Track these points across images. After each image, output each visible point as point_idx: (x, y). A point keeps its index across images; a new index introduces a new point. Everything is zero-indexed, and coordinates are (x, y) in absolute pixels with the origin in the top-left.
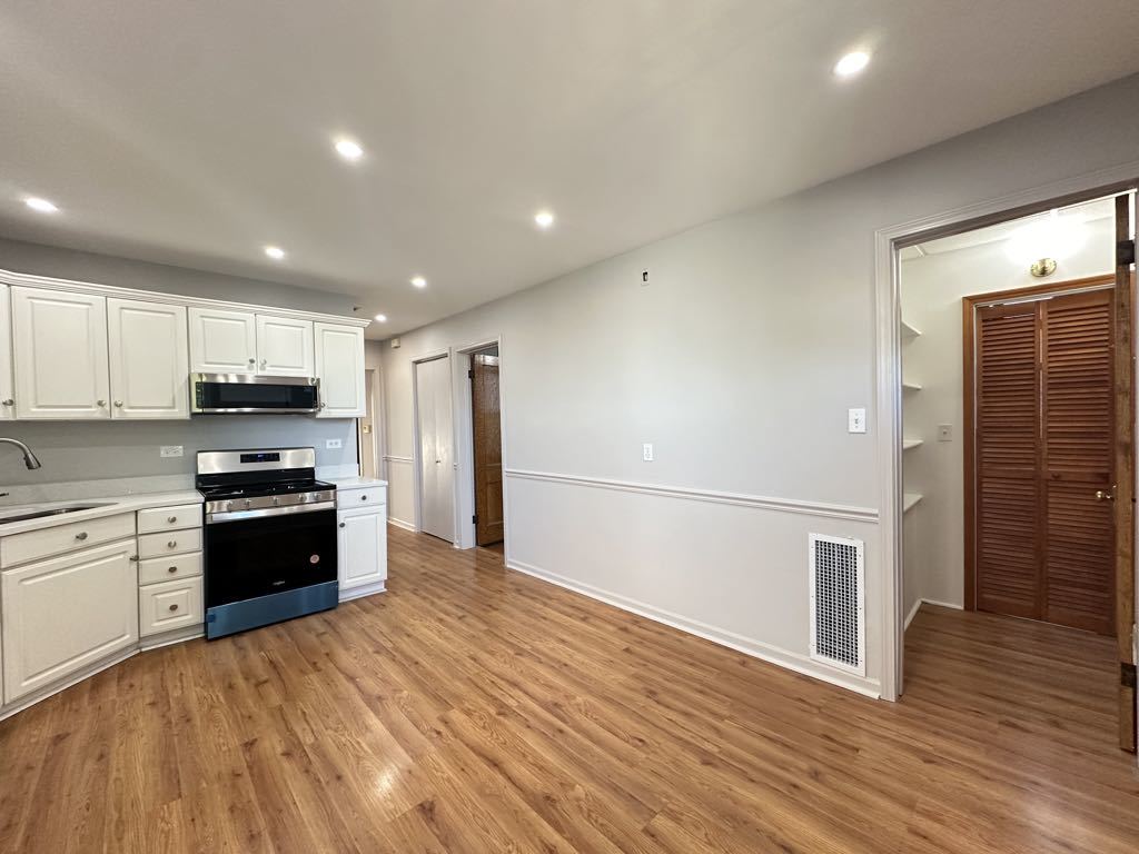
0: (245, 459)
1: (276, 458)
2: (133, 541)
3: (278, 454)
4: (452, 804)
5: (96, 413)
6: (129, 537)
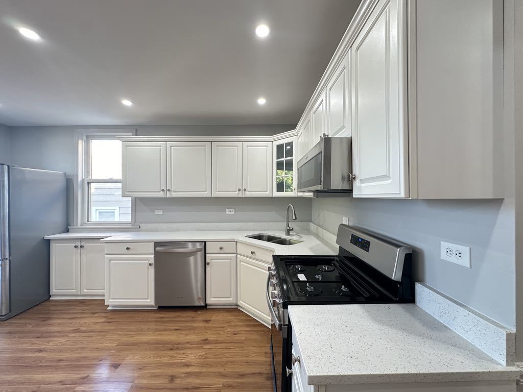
3: (368, 243)
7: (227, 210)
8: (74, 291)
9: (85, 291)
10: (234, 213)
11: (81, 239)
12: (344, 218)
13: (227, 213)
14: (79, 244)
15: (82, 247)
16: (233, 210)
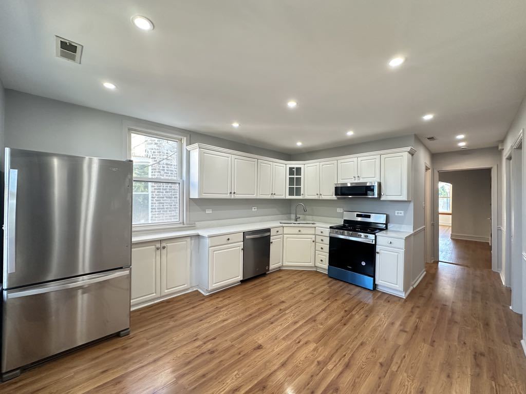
0: (358, 216)
1: (369, 217)
2: (314, 236)
3: (370, 215)
4: (260, 355)
5: (316, 197)
6: (313, 235)
7: (253, 208)
8: (155, 294)
9: (166, 291)
10: (256, 210)
11: (161, 241)
12: (338, 209)
13: (253, 210)
14: (158, 245)
15: (164, 248)
16: (256, 208)
